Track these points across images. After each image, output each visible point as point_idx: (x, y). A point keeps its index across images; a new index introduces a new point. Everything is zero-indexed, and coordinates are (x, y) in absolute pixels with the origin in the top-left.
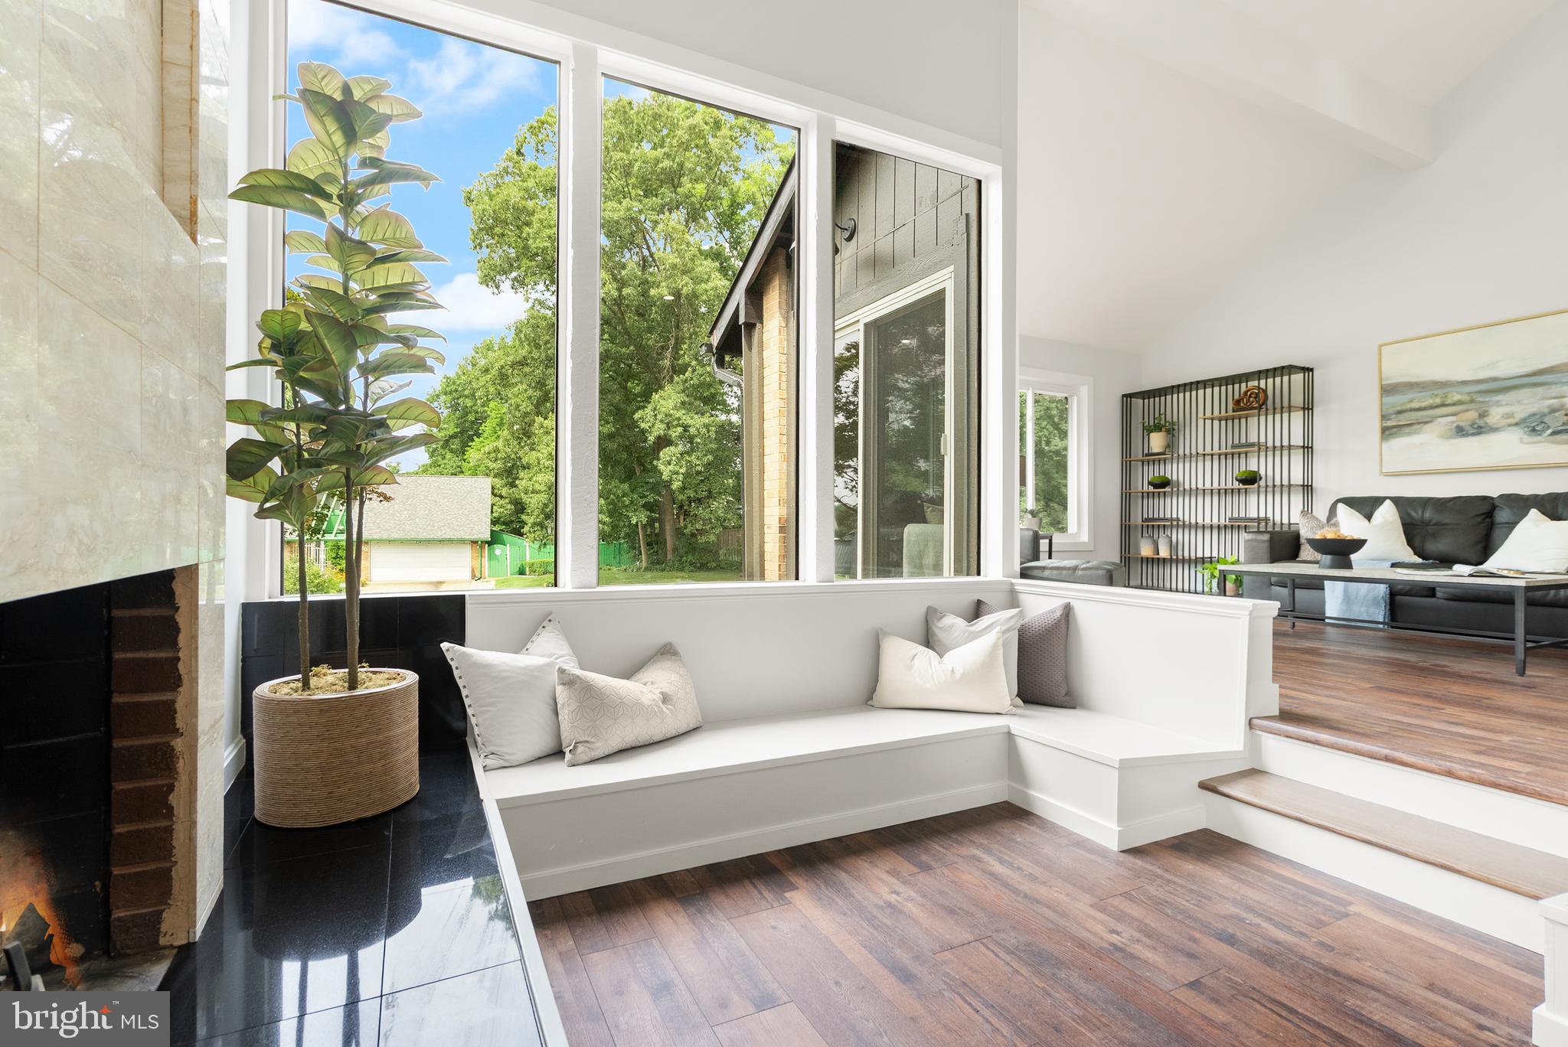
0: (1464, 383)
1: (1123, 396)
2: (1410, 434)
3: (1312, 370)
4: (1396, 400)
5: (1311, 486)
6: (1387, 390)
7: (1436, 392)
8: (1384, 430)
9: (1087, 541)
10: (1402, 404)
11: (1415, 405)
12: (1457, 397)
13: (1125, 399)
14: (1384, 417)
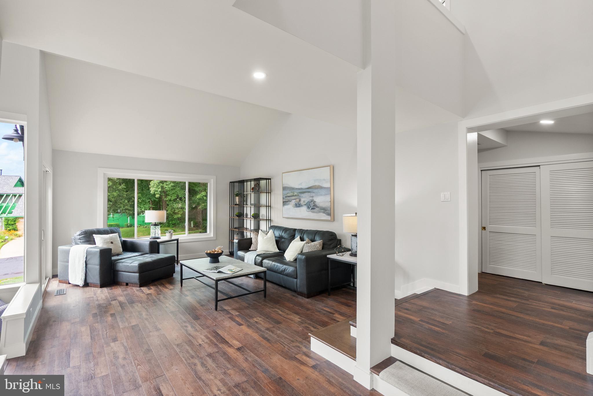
0: (297, 189)
1: (230, 182)
2: (288, 205)
3: (270, 179)
4: (286, 192)
5: (270, 220)
6: (284, 189)
7: (292, 191)
8: (283, 202)
9: (213, 236)
10: (286, 194)
11: (288, 195)
12: (296, 194)
13: (231, 183)
14: (283, 198)
